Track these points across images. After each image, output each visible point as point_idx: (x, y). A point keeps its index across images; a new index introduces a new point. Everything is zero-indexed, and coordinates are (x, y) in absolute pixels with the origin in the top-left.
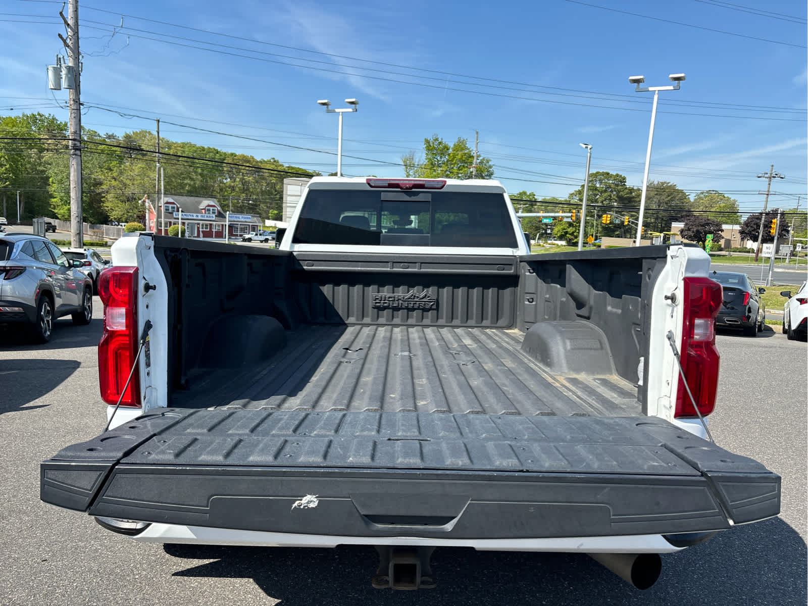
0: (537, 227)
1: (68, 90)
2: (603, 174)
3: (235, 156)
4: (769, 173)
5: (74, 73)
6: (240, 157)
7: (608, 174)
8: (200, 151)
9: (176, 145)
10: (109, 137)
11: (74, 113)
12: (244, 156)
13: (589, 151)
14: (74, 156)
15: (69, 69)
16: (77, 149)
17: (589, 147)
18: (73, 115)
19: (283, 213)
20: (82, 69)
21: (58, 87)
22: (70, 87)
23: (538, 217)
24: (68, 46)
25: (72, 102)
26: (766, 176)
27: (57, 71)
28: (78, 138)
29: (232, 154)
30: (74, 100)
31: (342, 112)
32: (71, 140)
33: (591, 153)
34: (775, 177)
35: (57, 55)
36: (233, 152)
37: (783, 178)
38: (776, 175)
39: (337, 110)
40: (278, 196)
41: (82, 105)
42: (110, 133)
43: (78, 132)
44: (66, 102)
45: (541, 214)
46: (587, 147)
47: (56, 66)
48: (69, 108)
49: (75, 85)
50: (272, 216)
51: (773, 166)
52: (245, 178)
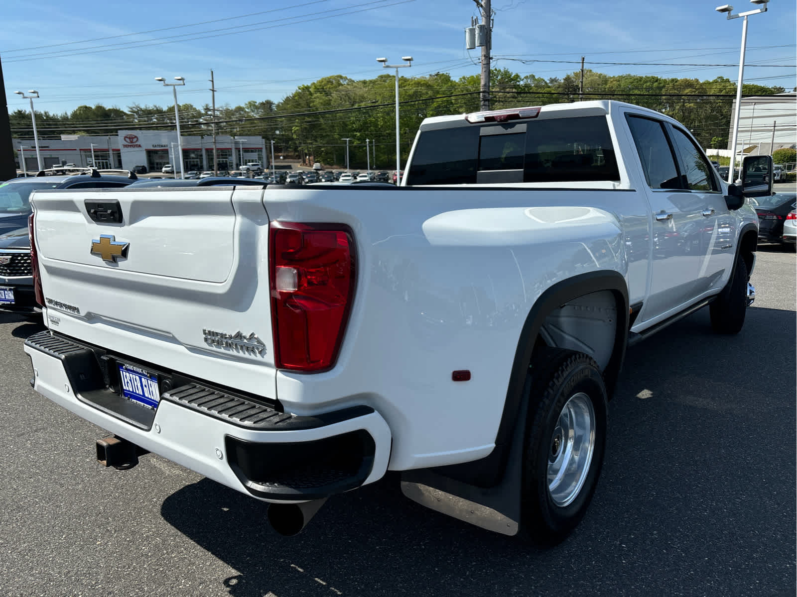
1: (481, 47)
3: (676, 82)
5: (485, 30)
6: (682, 82)
8: (638, 82)
9: (612, 80)
10: (552, 81)
11: (485, 67)
12: (687, 80)
14: (483, 107)
15: (481, 27)
16: (486, 100)
18: (484, 70)
19: (729, 140)
20: (493, 26)
21: (473, 47)
22: (481, 45)
24: (482, 6)
25: (483, 58)
27: (472, 31)
28: (487, 90)
29: (673, 80)
30: (485, 56)
31: (747, 16)
32: (482, 92)
35: (472, 18)
36: (674, 77)
39: (741, 15)
40: (724, 121)
41: (492, 58)
42: (553, 78)
43: (487, 85)
44: (479, 59)
47: (471, 27)
48: (481, 64)
49: (486, 42)
50: (714, 144)
52: (686, 104)
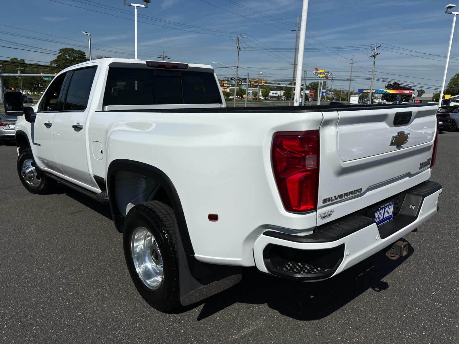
0: (30, 83)
2: (70, 49)
4: (163, 55)
7: (73, 49)
13: (89, 37)
17: (89, 34)
23: (40, 77)
26: (162, 57)
33: (90, 39)
34: (166, 58)
37: (169, 58)
38: (166, 57)
45: (42, 74)
46: (87, 34)
51: (164, 52)
